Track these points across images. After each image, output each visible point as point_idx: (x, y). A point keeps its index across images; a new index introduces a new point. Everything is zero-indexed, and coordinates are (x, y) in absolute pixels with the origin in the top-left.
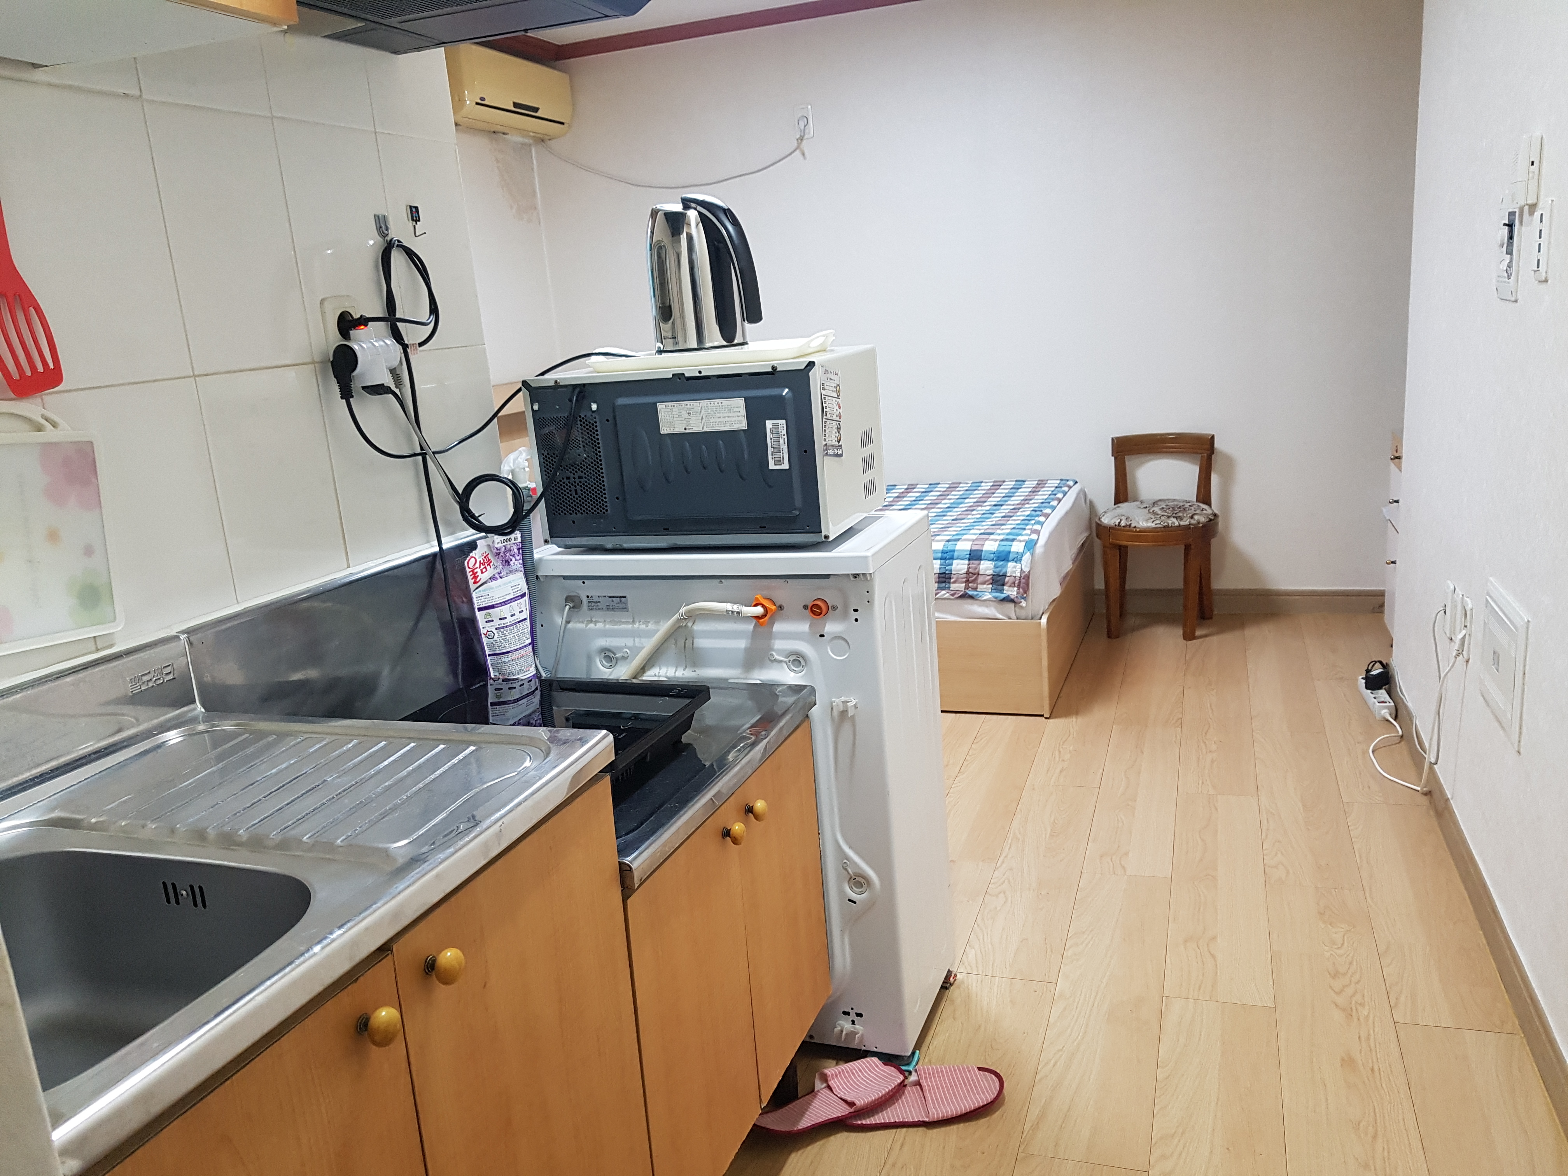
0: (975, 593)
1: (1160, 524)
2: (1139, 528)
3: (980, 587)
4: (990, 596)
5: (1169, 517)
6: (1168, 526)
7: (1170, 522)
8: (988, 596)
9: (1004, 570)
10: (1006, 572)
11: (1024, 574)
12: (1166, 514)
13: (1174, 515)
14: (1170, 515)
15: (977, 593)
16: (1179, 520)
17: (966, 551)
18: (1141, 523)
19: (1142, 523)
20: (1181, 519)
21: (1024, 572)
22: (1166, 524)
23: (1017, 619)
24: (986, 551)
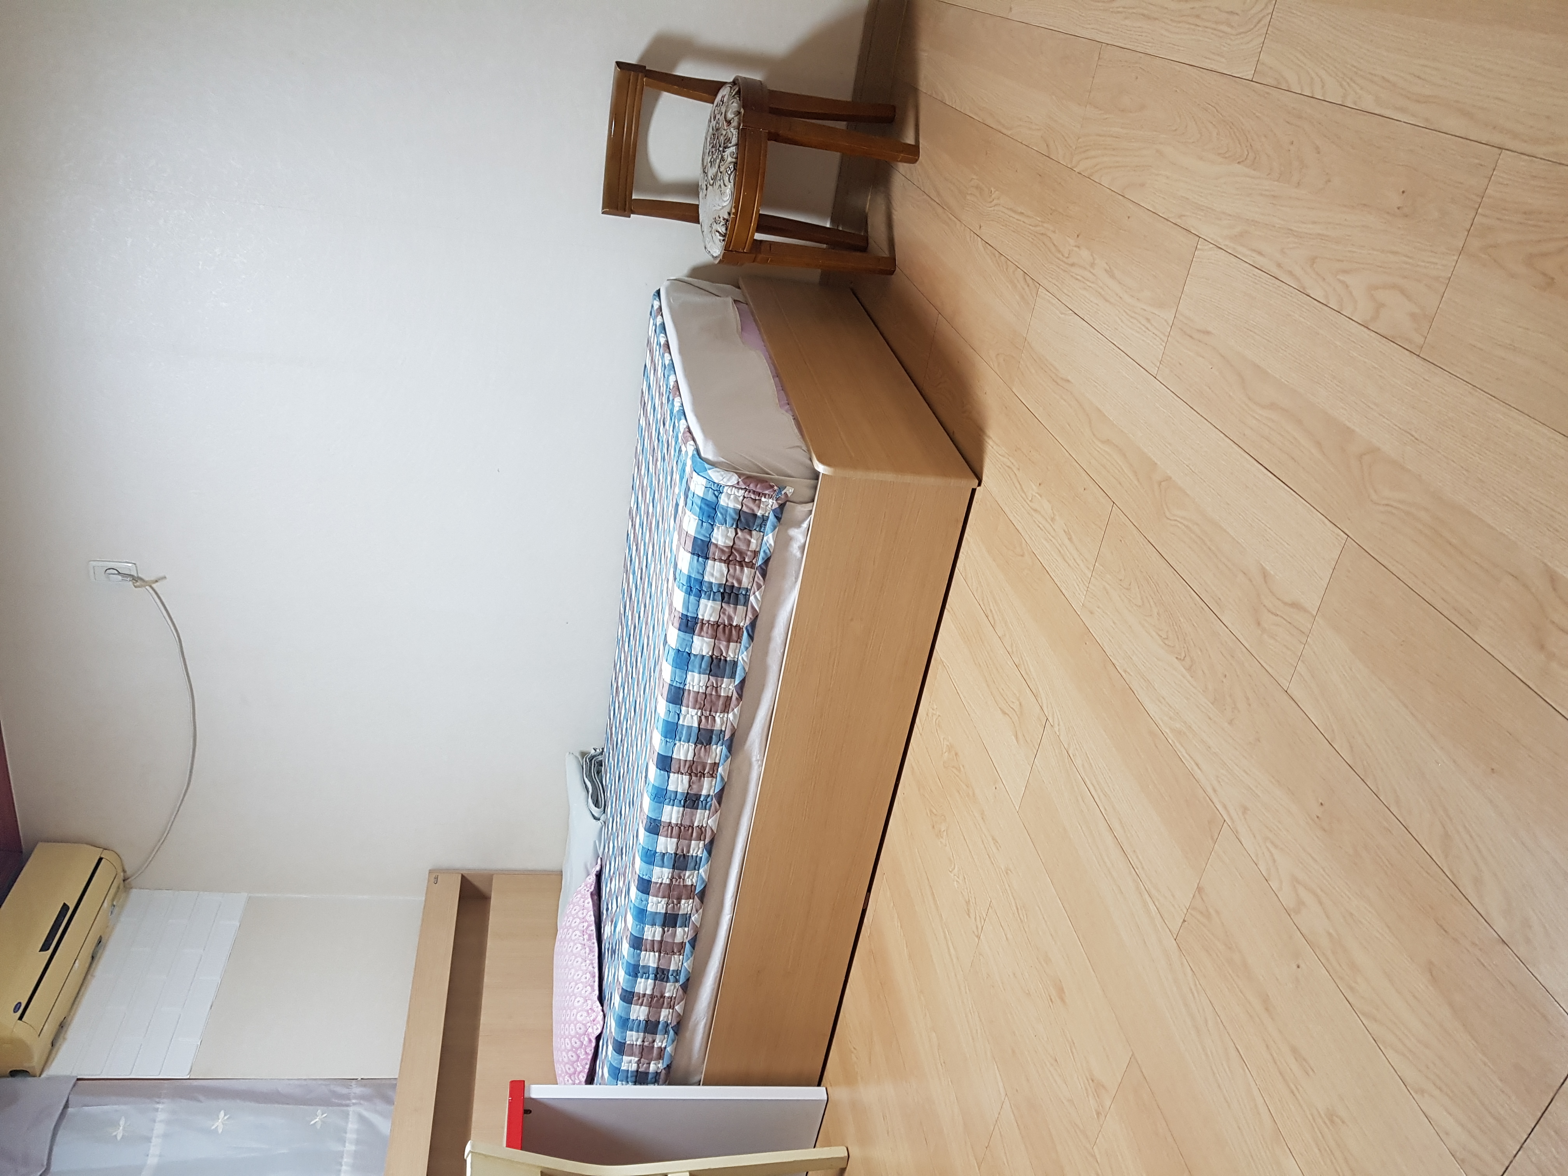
0: (762, 553)
1: (730, 175)
2: (731, 210)
3: (753, 546)
4: (770, 535)
5: (722, 159)
6: (735, 164)
7: (730, 159)
8: (769, 539)
9: (731, 512)
10: (735, 509)
11: (741, 483)
12: (718, 161)
13: (721, 149)
14: (720, 156)
15: (762, 550)
16: (729, 145)
17: (692, 560)
18: (725, 204)
19: (725, 202)
20: (728, 140)
21: (738, 483)
22: (732, 166)
23: (813, 501)
24: (697, 531)
